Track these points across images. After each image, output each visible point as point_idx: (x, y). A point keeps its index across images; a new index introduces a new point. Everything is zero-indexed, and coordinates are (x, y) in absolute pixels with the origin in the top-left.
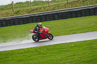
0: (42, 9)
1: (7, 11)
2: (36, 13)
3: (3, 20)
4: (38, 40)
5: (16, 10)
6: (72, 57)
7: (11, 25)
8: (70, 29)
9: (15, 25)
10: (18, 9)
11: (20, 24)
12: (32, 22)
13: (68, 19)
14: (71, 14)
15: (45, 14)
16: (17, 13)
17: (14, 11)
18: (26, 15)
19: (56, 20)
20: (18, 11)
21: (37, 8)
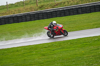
0: (66, 4)
1: (32, 6)
2: (60, 8)
3: (27, 15)
5: (40, 5)
6: (95, 51)
7: (35, 20)
8: (93, 23)
9: (39, 19)
10: (42, 4)
11: (43, 19)
12: (56, 17)
13: (92, 13)
14: (95, 8)
15: (69, 8)
16: (41, 7)
17: (38, 5)
18: (50, 9)
19: (80, 14)
20: (42, 6)
21: (61, 3)
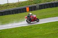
4: (30, 22)
